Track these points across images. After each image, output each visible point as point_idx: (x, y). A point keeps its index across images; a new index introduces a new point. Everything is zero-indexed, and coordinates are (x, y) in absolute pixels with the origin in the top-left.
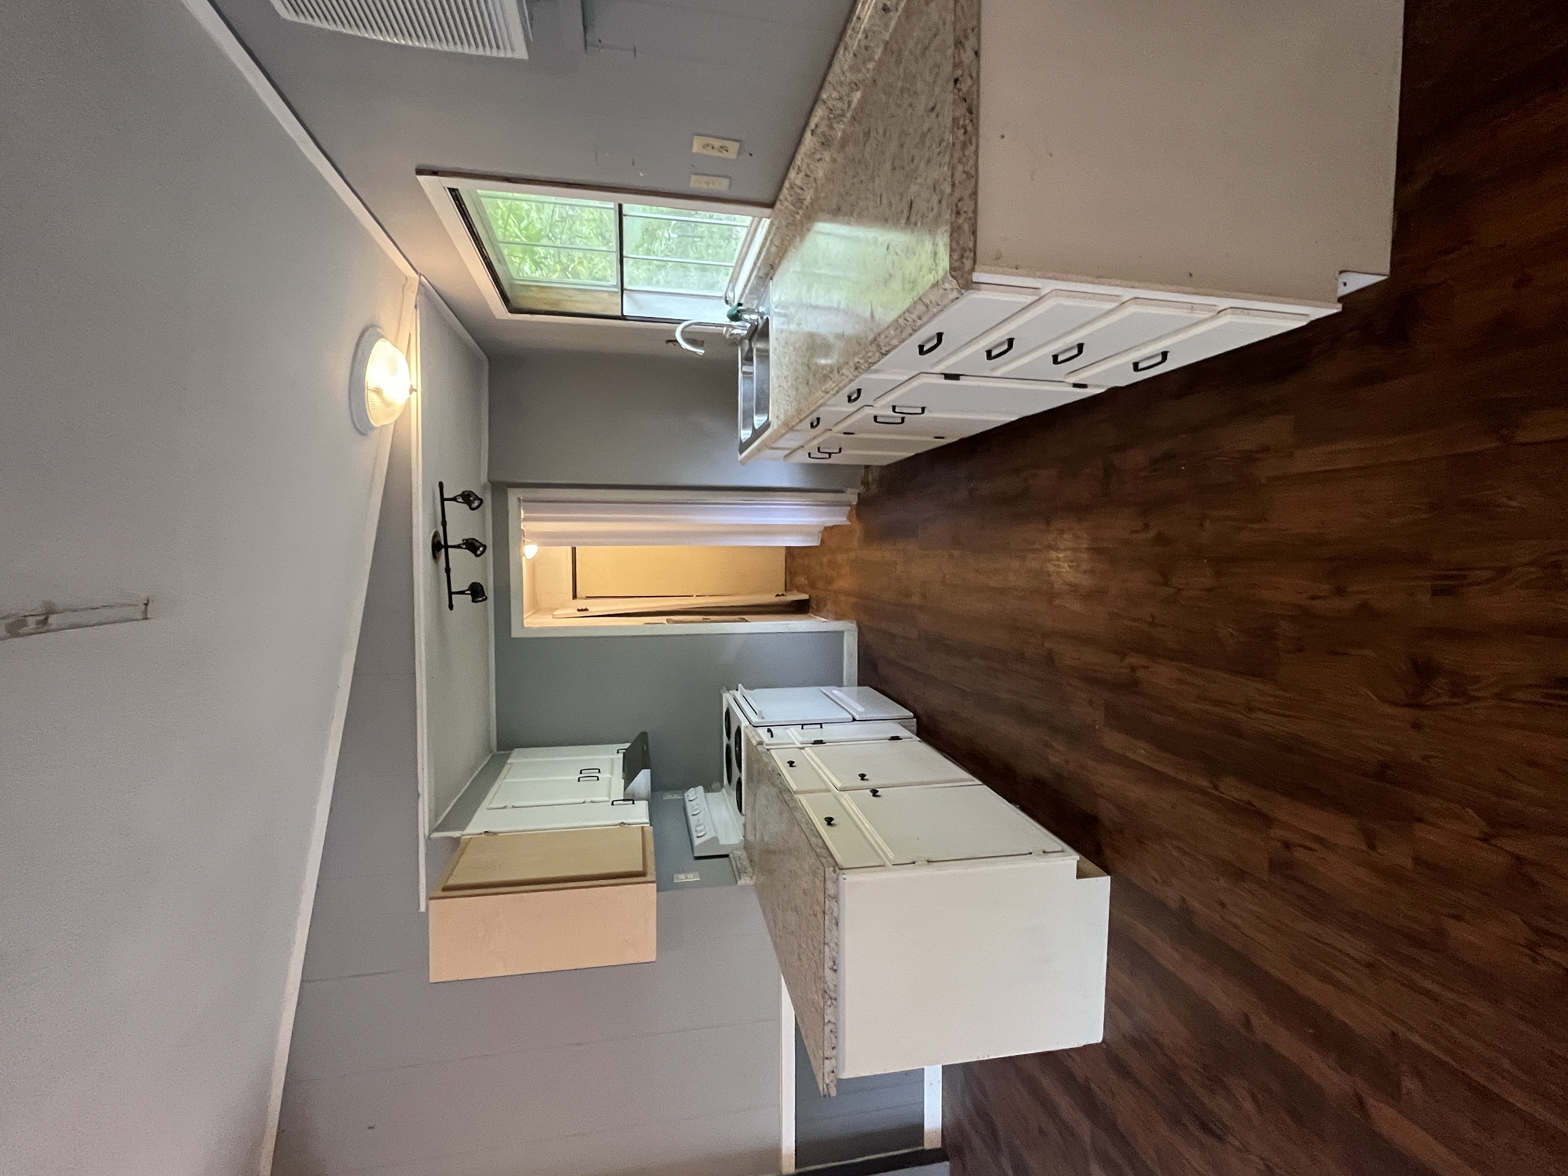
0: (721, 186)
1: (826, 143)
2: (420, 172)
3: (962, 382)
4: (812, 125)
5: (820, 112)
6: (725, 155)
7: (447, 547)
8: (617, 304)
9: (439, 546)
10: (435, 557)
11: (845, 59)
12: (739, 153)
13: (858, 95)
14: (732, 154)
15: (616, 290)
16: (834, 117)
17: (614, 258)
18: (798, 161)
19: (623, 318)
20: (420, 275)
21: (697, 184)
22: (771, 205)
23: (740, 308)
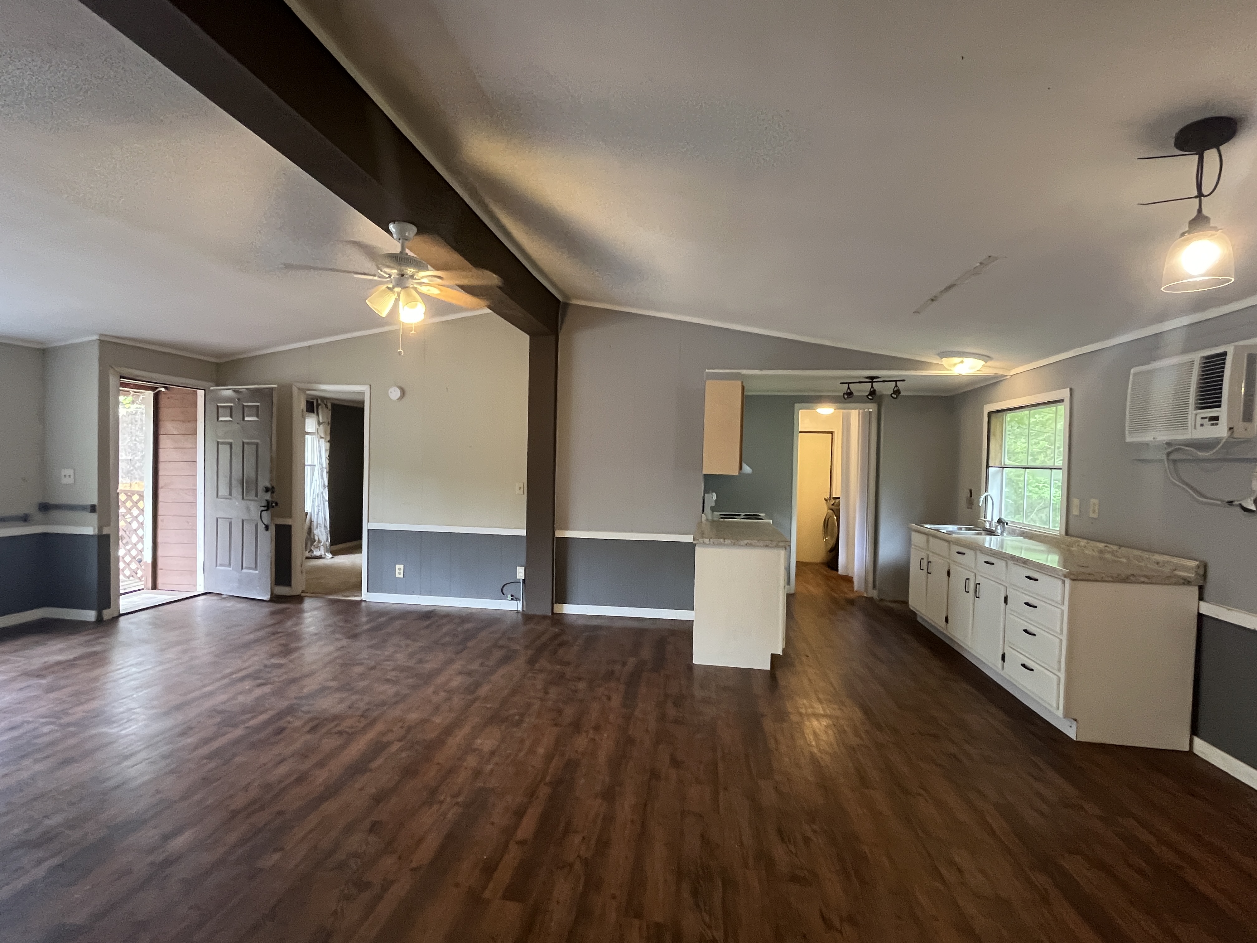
0: (1075, 511)
1: (1101, 552)
2: (1071, 390)
3: (1003, 604)
4: (1109, 545)
5: (1115, 548)
6: (1091, 512)
7: (872, 382)
8: (995, 464)
9: (872, 379)
10: (867, 378)
11: (1137, 552)
12: (1092, 518)
13: (1124, 560)
14: (1092, 515)
15: (1003, 464)
16: (1113, 553)
17: (1024, 464)
18: (1091, 542)
19: (988, 466)
20: (1012, 376)
21: (1075, 502)
22: (1067, 533)
23: (1005, 524)
